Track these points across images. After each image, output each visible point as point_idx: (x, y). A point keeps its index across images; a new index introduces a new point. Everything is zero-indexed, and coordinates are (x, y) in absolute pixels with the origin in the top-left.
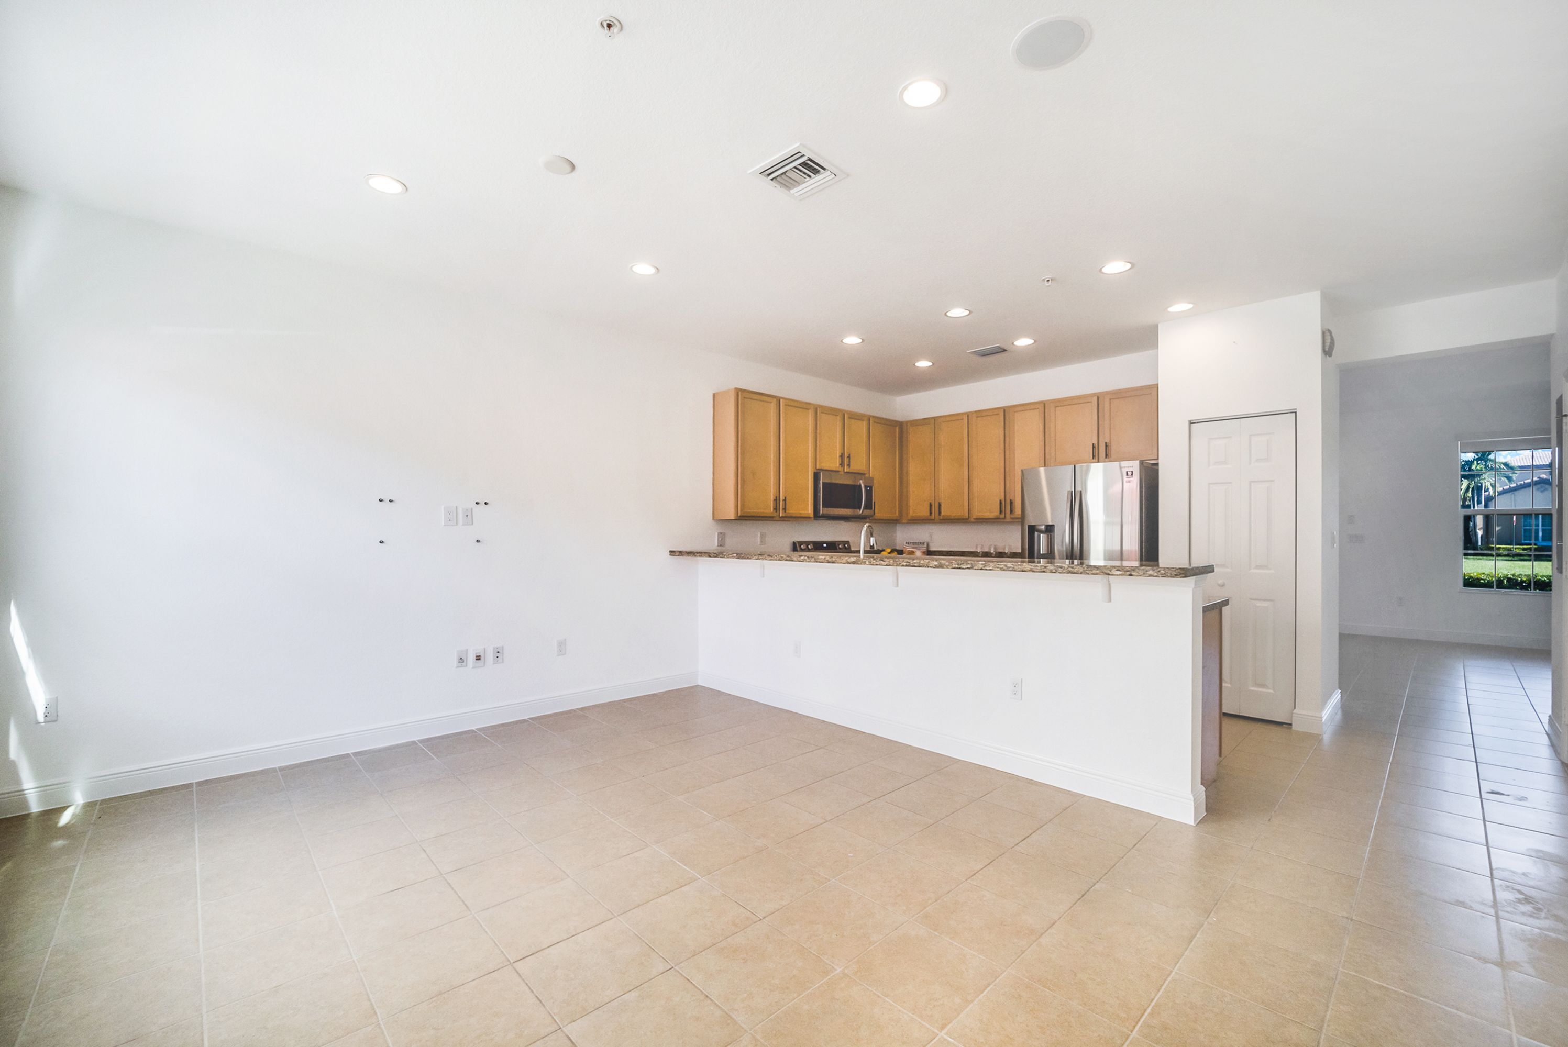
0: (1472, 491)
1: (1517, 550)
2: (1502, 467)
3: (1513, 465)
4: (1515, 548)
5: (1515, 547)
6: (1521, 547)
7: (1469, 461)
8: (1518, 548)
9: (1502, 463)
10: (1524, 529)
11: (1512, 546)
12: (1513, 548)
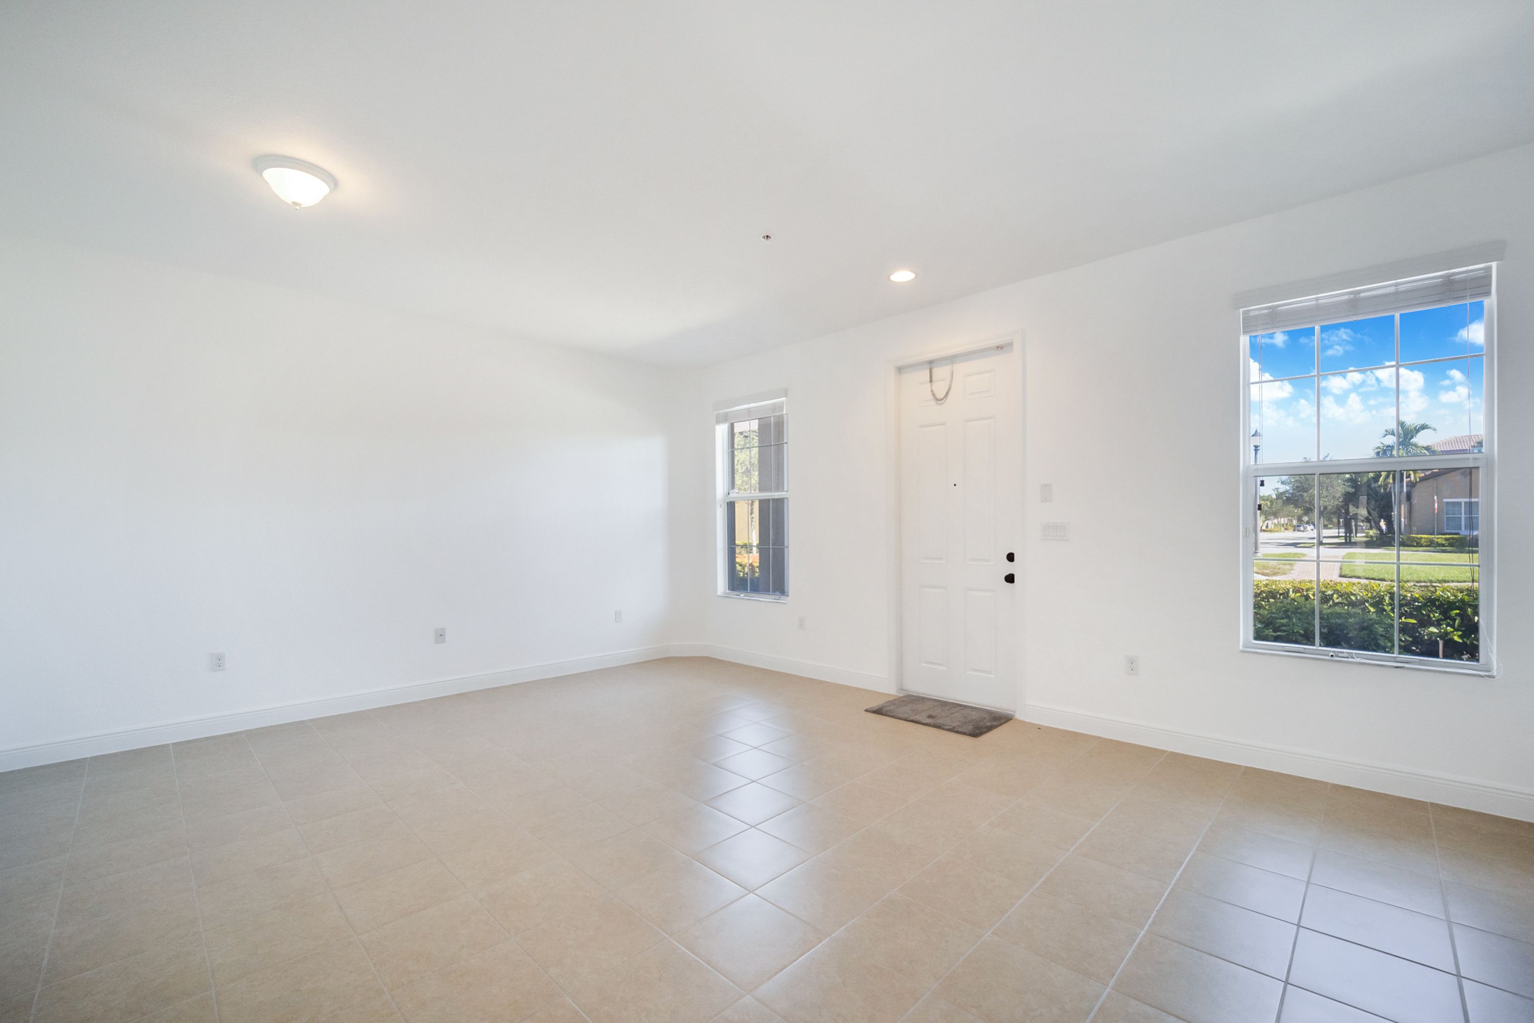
0: (1393, 476)
1: (1439, 540)
2: (1423, 452)
3: (1436, 449)
4: (1437, 538)
5: (1437, 536)
6: (1443, 536)
7: (1390, 446)
8: (1440, 538)
9: (1424, 447)
10: (1447, 517)
11: (1434, 536)
12: (1434, 538)
